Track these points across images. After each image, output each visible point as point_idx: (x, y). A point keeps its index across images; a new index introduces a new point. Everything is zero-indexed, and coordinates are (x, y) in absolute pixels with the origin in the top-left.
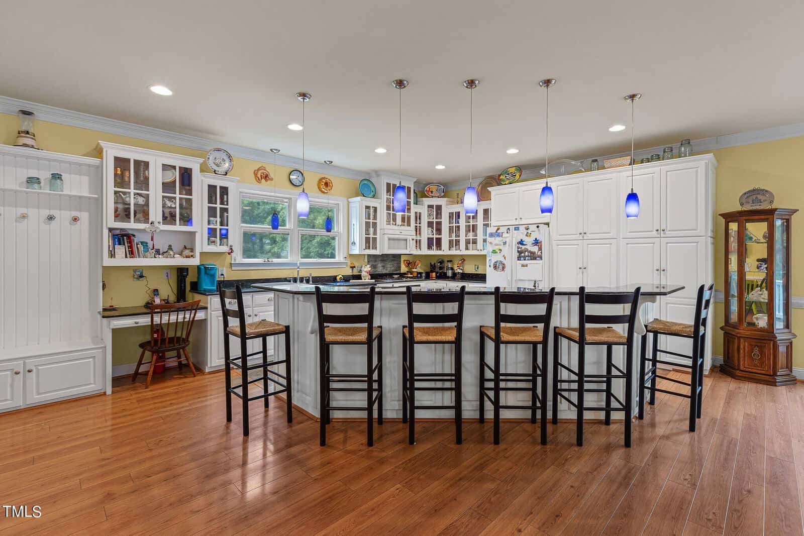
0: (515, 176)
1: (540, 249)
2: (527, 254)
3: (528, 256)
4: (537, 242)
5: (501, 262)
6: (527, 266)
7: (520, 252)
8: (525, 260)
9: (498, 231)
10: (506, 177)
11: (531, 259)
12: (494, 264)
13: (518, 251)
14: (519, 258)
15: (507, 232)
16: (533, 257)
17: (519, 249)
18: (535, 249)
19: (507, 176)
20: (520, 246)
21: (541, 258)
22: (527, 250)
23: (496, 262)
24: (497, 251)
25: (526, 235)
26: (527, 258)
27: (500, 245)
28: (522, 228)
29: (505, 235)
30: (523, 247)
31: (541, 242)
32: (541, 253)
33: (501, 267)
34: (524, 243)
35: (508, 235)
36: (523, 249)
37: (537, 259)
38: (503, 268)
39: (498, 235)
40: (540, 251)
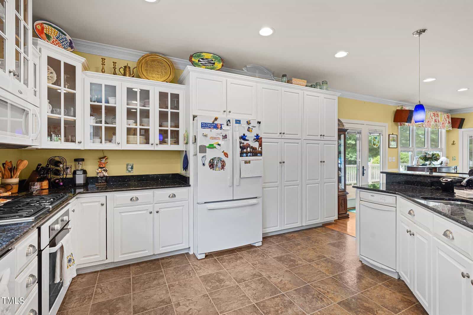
0: (214, 63)
1: (260, 145)
2: (249, 149)
3: (250, 152)
4: (258, 139)
5: (220, 159)
6: (249, 162)
7: (242, 148)
8: (247, 156)
9: (216, 122)
10: (199, 61)
11: (253, 156)
12: (210, 162)
13: (241, 147)
14: (241, 154)
15: (227, 125)
16: (255, 153)
17: (241, 145)
18: (256, 145)
19: (201, 60)
20: (242, 141)
21: (261, 153)
22: (248, 146)
23: (213, 159)
24: (215, 145)
25: (248, 130)
26: (249, 154)
27: (219, 138)
28: (244, 123)
29: (225, 127)
30: (245, 142)
31: (262, 138)
32: (261, 149)
33: (220, 165)
34: (247, 138)
35: (228, 128)
36: (245, 144)
37: (259, 155)
38: (223, 167)
39: (216, 127)
40: (260, 148)
